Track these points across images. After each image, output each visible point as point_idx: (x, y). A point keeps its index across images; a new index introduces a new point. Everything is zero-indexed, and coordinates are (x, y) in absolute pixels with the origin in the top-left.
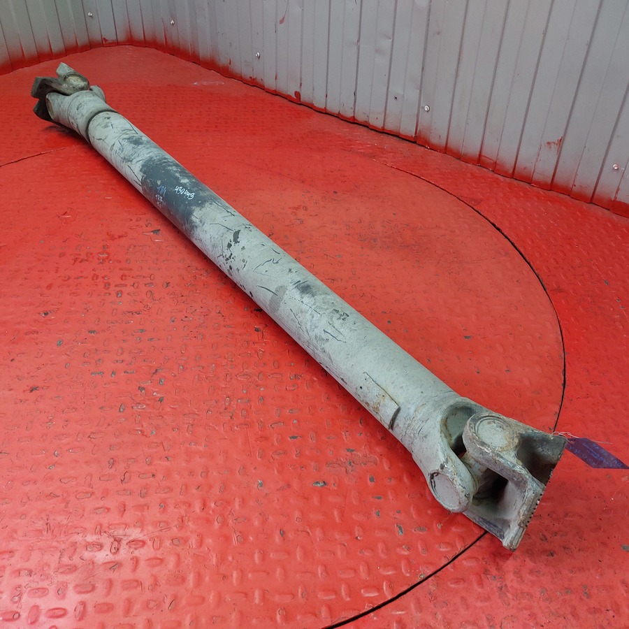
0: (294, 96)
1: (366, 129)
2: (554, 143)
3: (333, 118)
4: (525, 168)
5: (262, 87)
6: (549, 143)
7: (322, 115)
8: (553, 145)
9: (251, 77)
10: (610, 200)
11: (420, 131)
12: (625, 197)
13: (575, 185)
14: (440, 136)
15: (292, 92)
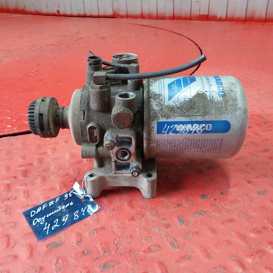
1: (92, 18)
4: (161, 13)
5: (42, 14)
10: (197, 16)
11: (115, 11)
12: (204, 12)
13: (183, 14)
14: (123, 11)
15: (55, 11)
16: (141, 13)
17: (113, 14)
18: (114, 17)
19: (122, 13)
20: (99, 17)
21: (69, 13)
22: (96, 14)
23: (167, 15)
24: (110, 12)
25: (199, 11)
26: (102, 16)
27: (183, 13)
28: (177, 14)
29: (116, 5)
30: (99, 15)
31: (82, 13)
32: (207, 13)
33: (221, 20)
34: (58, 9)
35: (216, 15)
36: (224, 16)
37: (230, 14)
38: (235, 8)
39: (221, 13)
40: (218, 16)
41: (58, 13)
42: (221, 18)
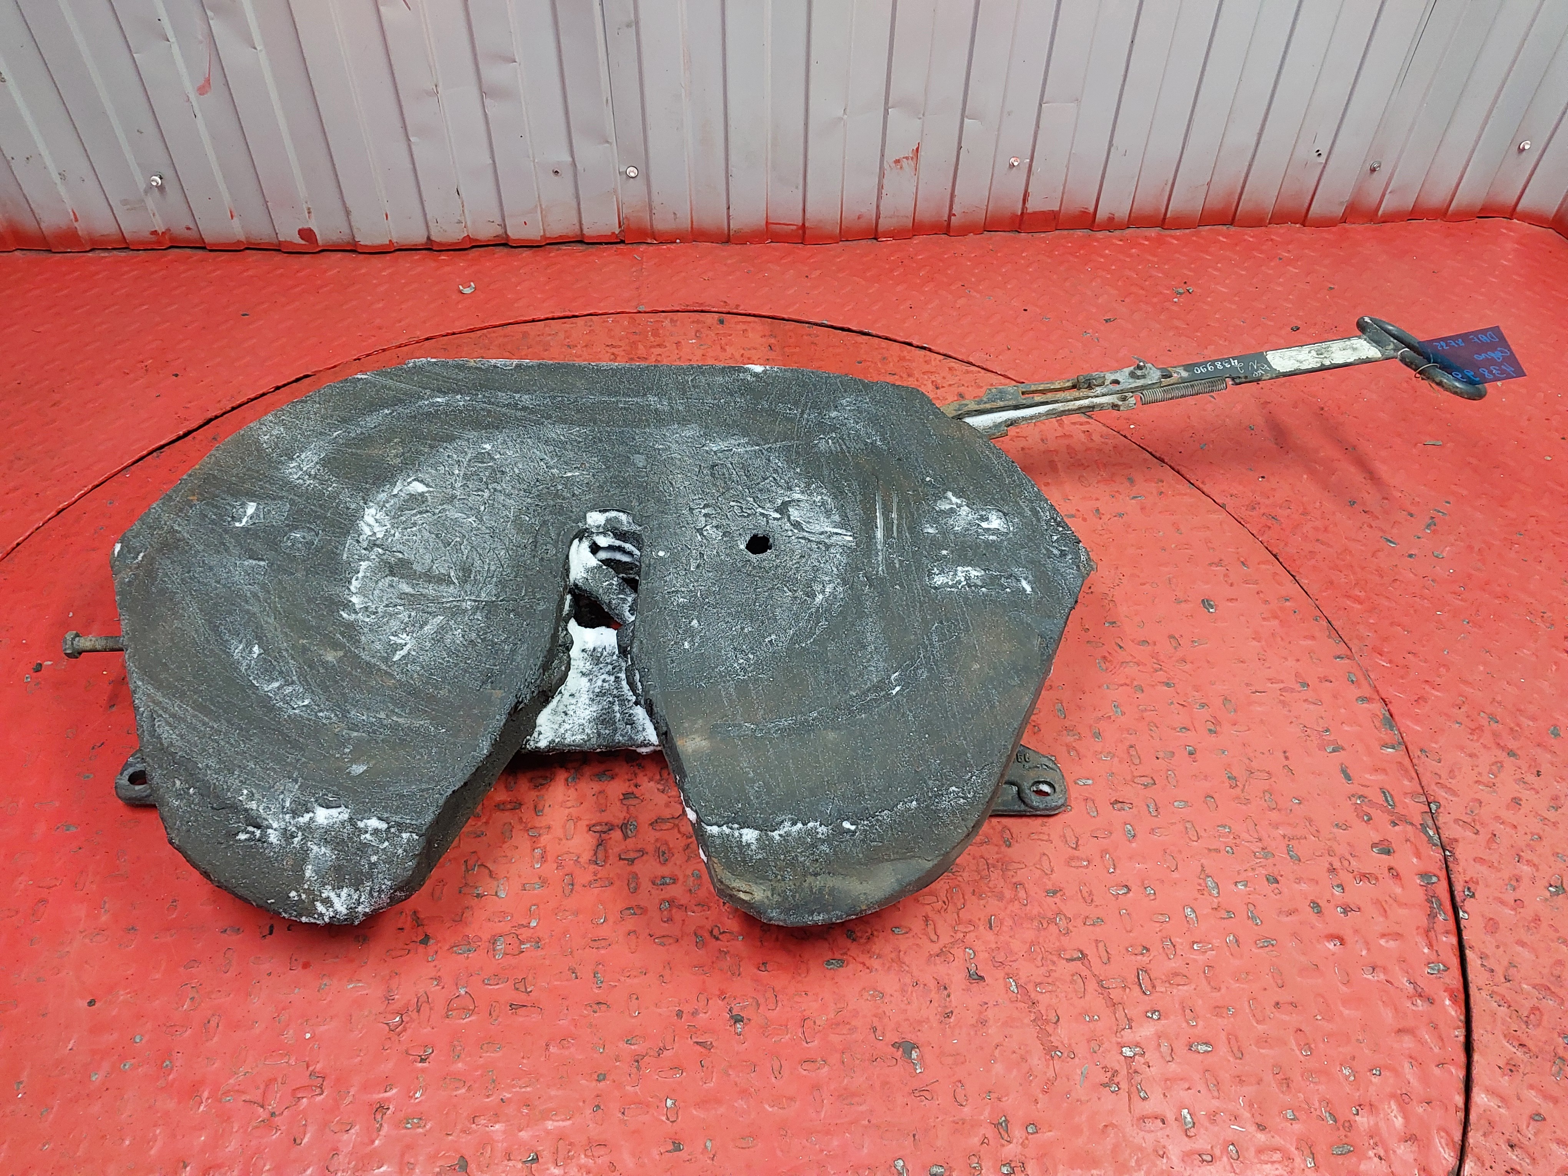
0: (298, 240)
1: (505, 250)
2: (907, 158)
3: (417, 256)
4: (859, 218)
5: (200, 245)
6: (897, 161)
7: (388, 257)
8: (905, 162)
9: (154, 233)
10: (1014, 216)
11: (626, 219)
12: (1042, 202)
13: (954, 215)
14: (675, 214)
15: (289, 233)
16: (764, 222)
17: (621, 231)
18: (622, 242)
19: (666, 224)
20: (544, 244)
21: (371, 237)
22: (533, 233)
23: (886, 222)
24: (602, 222)
25: (1025, 201)
26: (560, 236)
27: (957, 211)
28: (927, 214)
29: (634, 195)
30: (544, 237)
31: (451, 233)
32: (1057, 208)
33: (1111, 224)
34: (306, 227)
35: (1092, 211)
36: (1122, 211)
37: (1145, 205)
38: (1166, 185)
39: (1113, 204)
40: (1102, 215)
41: (303, 242)
42: (1111, 219)
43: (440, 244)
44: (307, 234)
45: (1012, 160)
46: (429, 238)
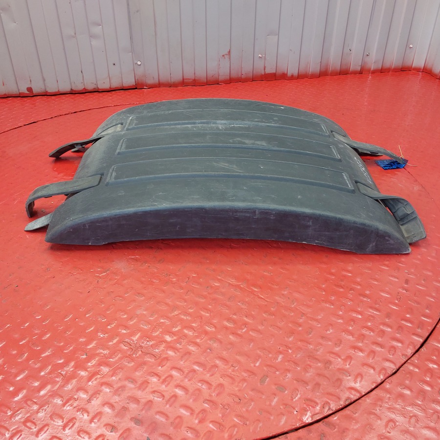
0: (26, 92)
1: (97, 94)
2: (226, 55)
4: (213, 76)
6: (223, 56)
7: (58, 96)
10: (262, 75)
11: (137, 80)
12: (270, 70)
14: (153, 77)
15: (23, 90)
16: (182, 79)
17: (136, 84)
18: (136, 88)
19: (150, 81)
20: (110, 91)
21: (52, 89)
22: (106, 86)
23: (221, 78)
24: (129, 81)
25: (264, 69)
26: (116, 88)
27: (243, 73)
28: (234, 75)
29: (140, 71)
30: (111, 88)
31: (80, 87)
32: (275, 72)
33: (292, 78)
34: (29, 86)
35: (286, 73)
36: (296, 73)
37: (302, 71)
38: (308, 63)
39: (292, 70)
40: (289, 74)
41: (28, 92)
42: (292, 76)
43: (75, 91)
44: (30, 89)
45: (260, 55)
46: (71, 89)
